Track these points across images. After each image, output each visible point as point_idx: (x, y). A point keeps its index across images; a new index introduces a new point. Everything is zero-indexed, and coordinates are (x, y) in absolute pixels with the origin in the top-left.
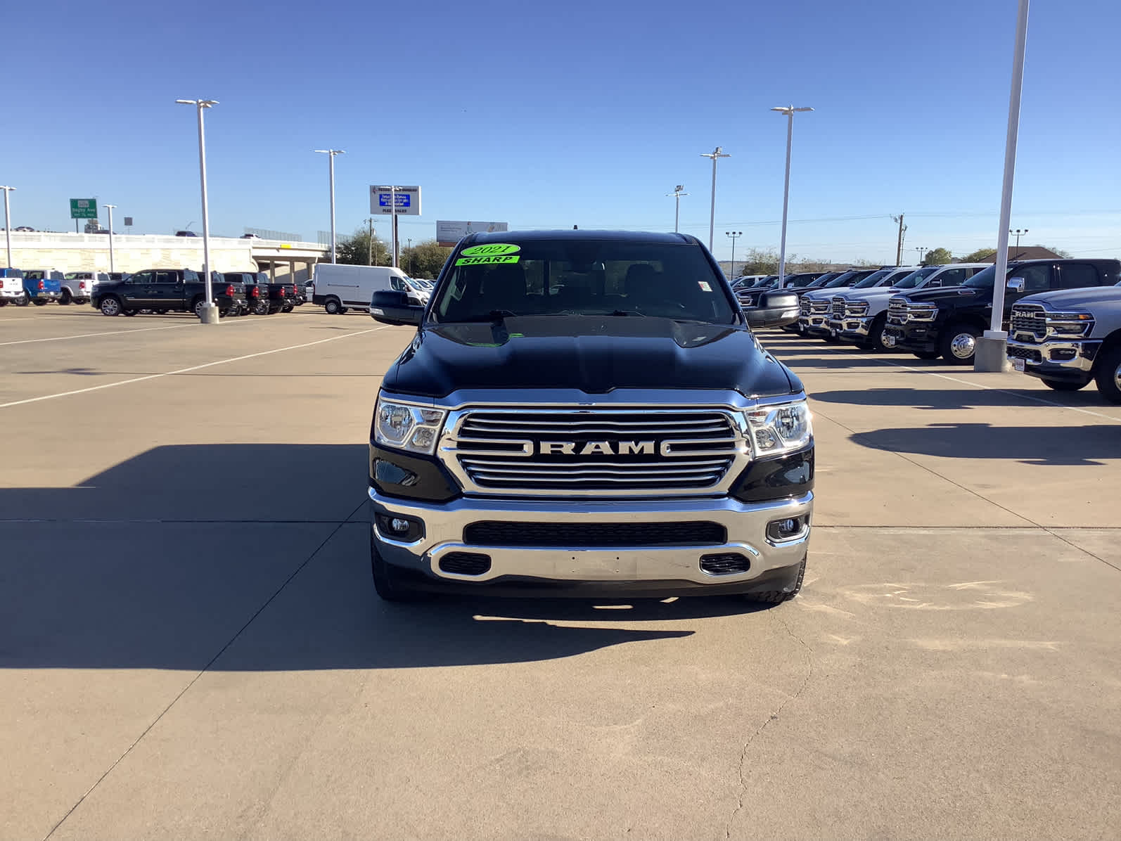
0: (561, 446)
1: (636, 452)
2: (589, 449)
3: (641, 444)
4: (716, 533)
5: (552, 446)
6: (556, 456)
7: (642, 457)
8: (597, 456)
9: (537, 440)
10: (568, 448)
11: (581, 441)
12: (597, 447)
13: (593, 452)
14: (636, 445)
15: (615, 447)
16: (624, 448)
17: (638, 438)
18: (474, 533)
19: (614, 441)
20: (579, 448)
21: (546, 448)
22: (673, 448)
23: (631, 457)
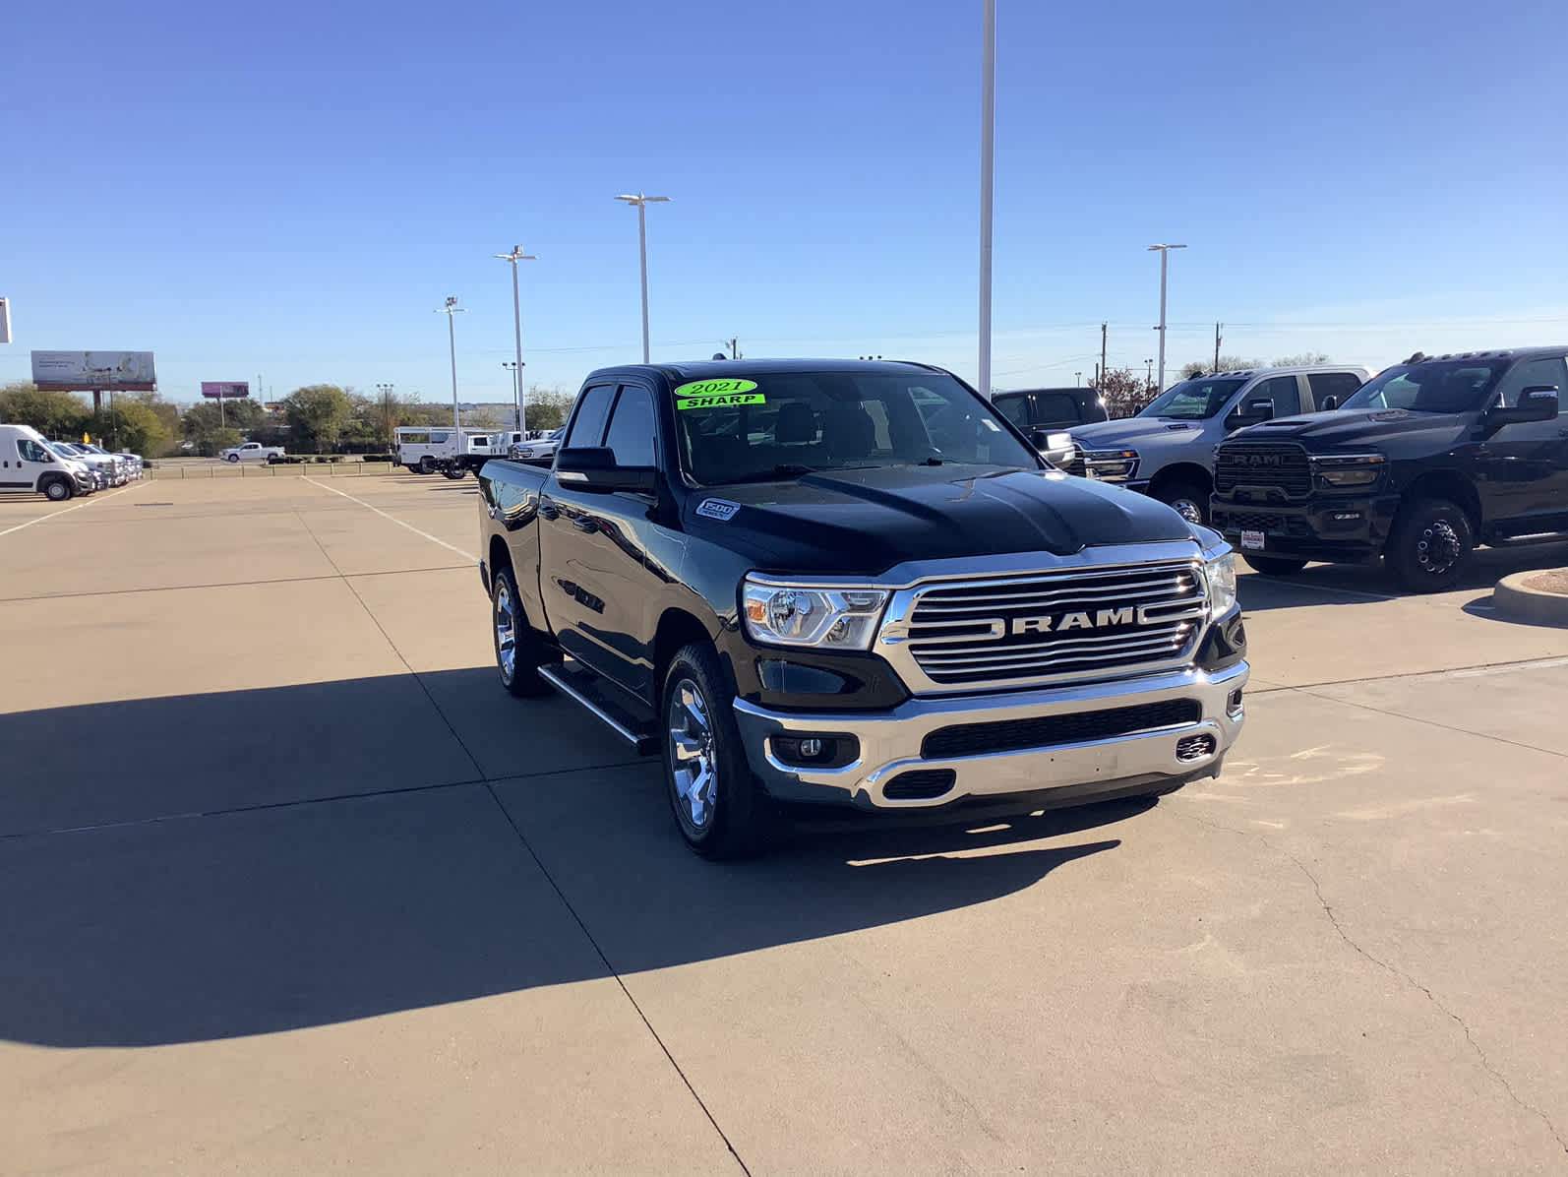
0: (1036, 622)
1: (1115, 623)
2: (1067, 623)
3: (1121, 611)
4: (1189, 709)
5: (1028, 623)
6: (1032, 636)
7: (1120, 628)
8: (1076, 632)
9: (1008, 617)
10: (1044, 624)
11: (1058, 614)
12: (1076, 620)
13: (1071, 627)
14: (1115, 612)
15: (1093, 618)
16: (1103, 616)
17: (1115, 606)
18: (938, 744)
19: (1092, 611)
20: (1054, 624)
21: (1019, 626)
22: (1148, 613)
23: (1111, 629)
